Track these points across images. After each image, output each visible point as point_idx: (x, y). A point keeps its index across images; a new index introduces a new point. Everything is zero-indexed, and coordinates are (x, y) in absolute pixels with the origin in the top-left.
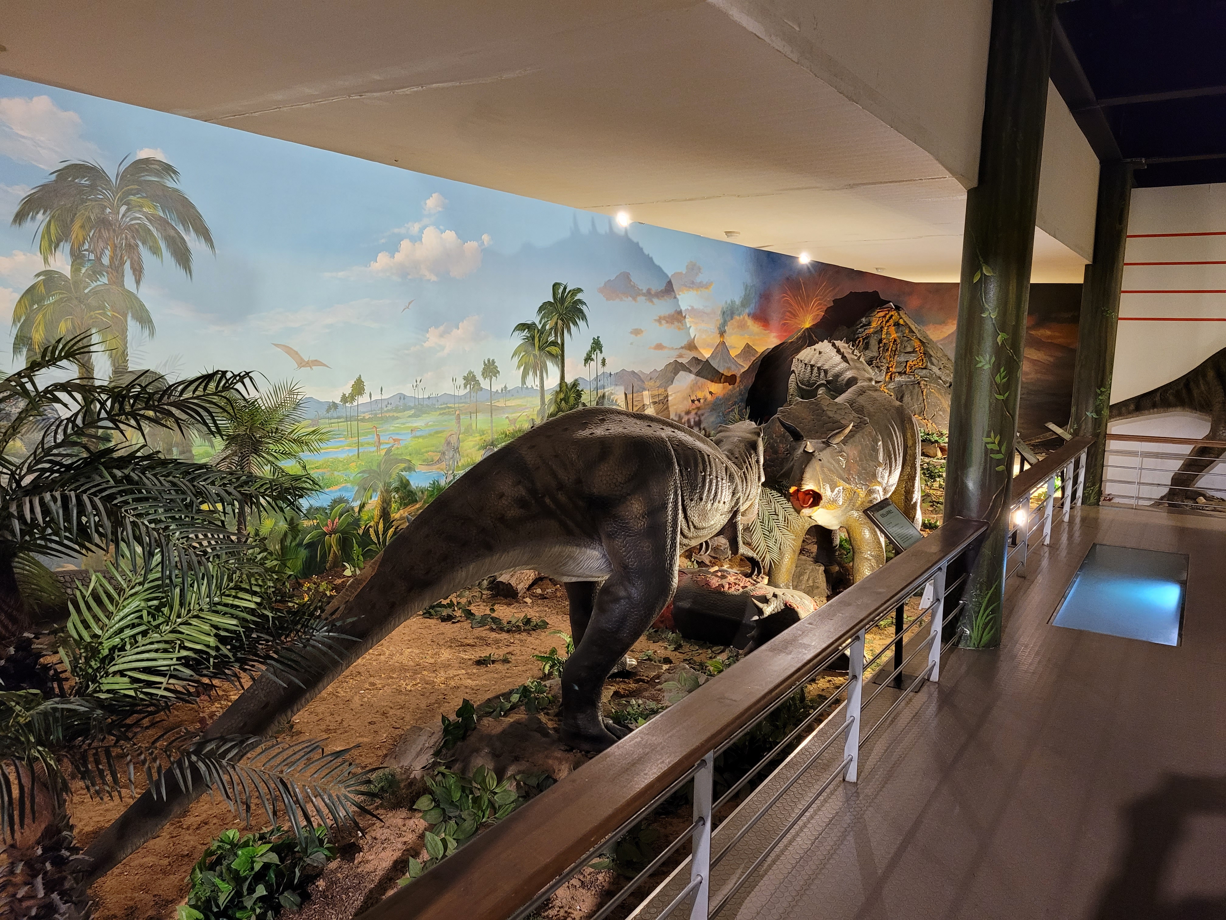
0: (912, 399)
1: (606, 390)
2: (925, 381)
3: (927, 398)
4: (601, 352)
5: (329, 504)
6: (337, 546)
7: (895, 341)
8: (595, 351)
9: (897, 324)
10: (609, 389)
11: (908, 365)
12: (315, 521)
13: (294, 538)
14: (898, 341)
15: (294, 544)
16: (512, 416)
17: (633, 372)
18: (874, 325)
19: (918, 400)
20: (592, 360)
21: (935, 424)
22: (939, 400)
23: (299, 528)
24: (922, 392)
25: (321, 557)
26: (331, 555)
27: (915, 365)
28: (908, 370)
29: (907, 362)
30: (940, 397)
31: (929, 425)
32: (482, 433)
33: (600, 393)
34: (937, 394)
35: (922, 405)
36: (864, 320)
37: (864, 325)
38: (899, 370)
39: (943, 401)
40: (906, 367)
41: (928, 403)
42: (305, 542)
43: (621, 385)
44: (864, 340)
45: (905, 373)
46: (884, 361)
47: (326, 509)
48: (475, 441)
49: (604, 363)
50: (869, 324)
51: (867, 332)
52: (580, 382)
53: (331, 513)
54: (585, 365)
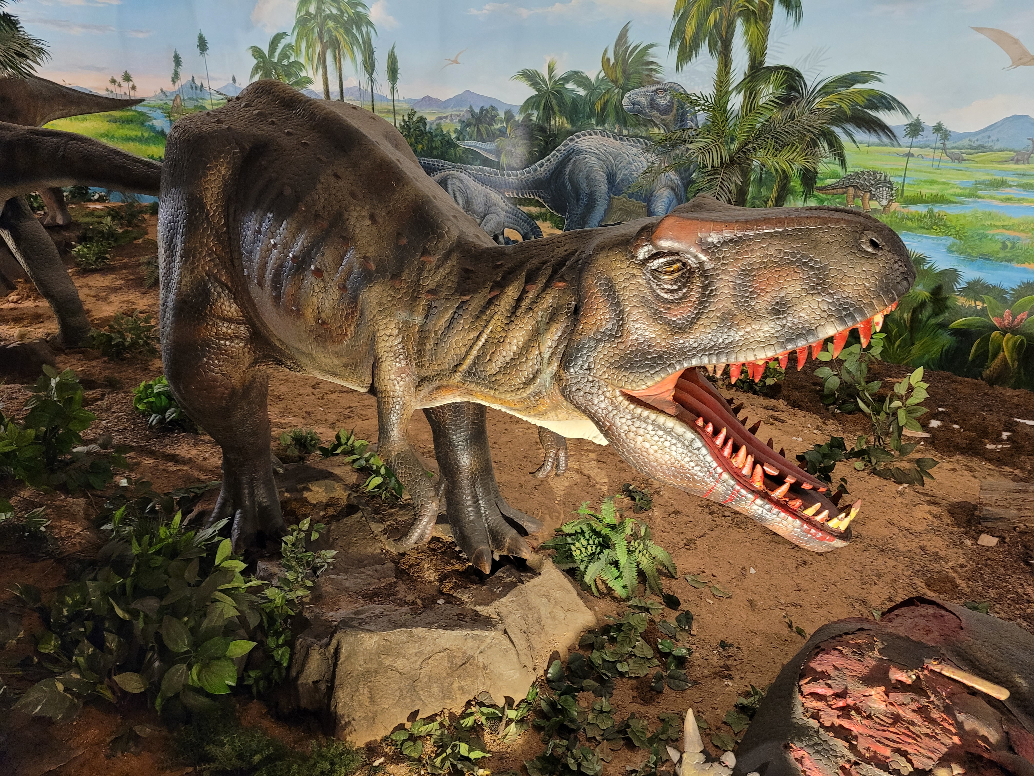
5: (1016, 287)
6: (1012, 353)
12: (979, 304)
13: (936, 314)
15: (933, 321)
23: (949, 303)
25: (977, 357)
26: (998, 360)
42: (953, 325)
47: (1007, 293)
53: (1014, 302)
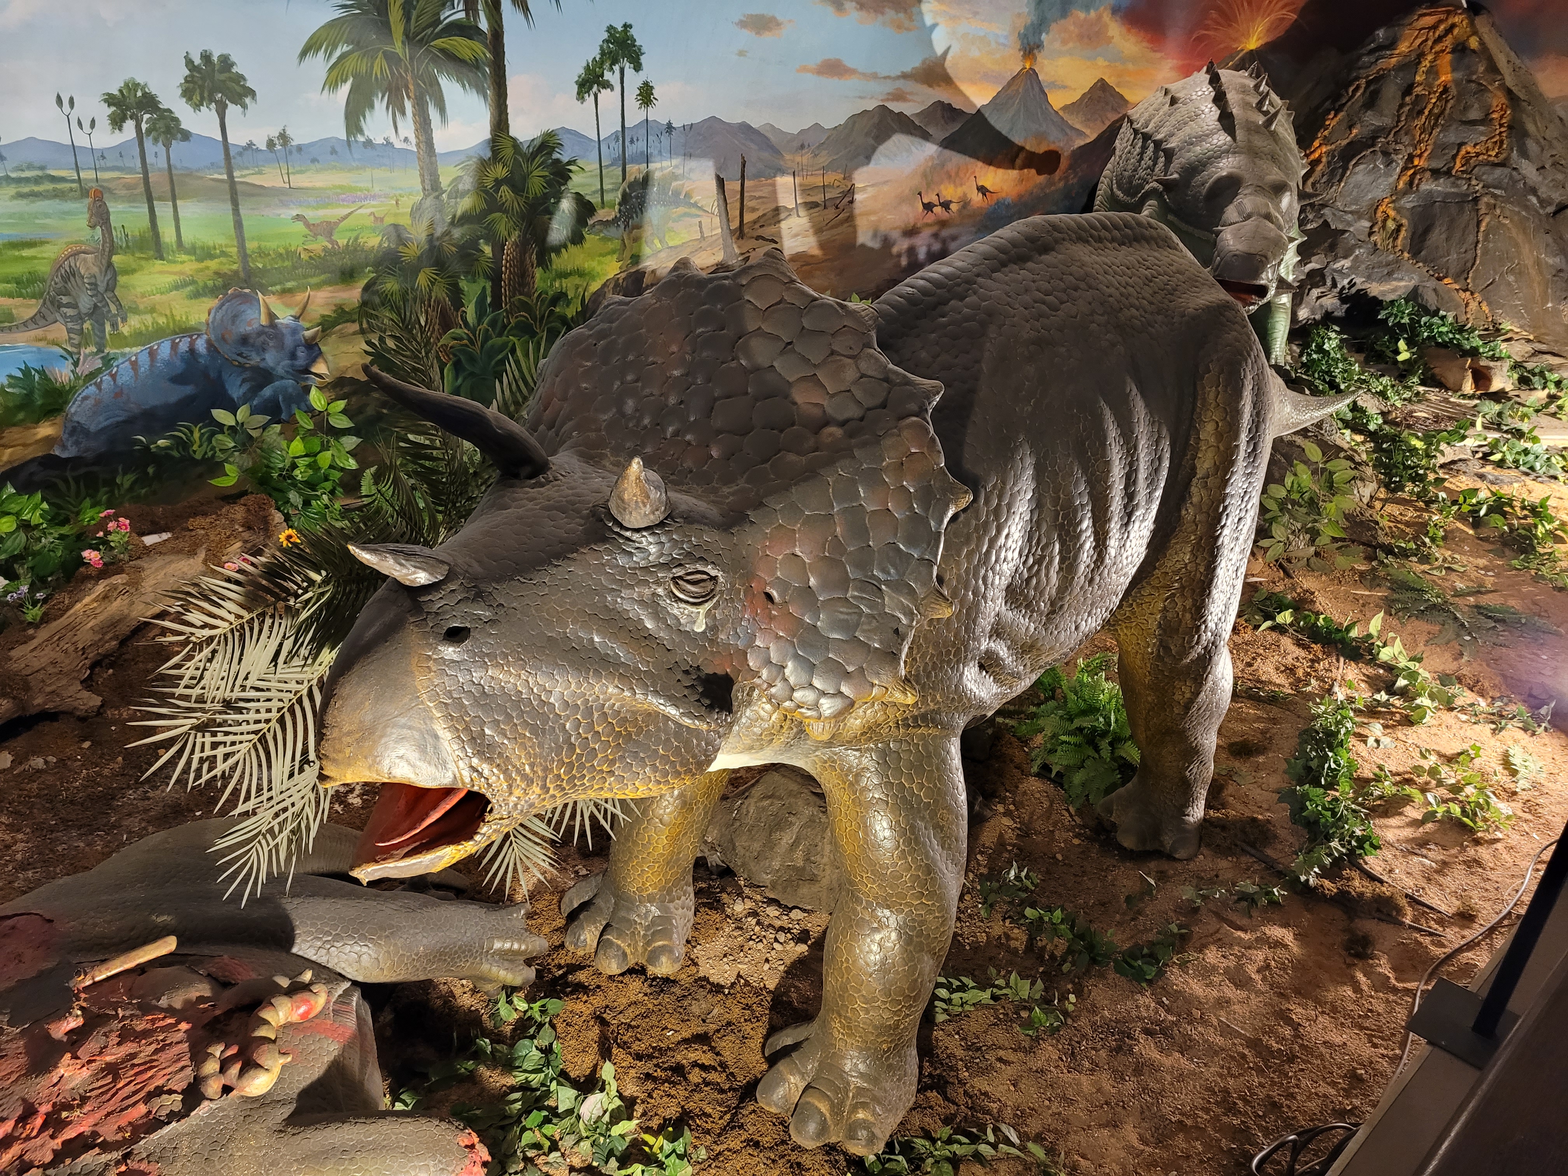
0: (1448, 239)
1: (652, 166)
2: (1495, 196)
3: (1486, 238)
4: (638, 67)
7: (1446, 90)
8: (613, 63)
9: (1461, 50)
10: (666, 163)
11: (1463, 152)
14: (1453, 91)
16: (314, 215)
17: (745, 128)
18: (1403, 47)
19: (1462, 241)
20: (607, 85)
21: (1489, 304)
22: (1517, 245)
24: (1479, 223)
27: (1478, 155)
28: (1458, 165)
29: (1460, 145)
30: (1520, 238)
31: (1473, 305)
32: (205, 253)
33: (635, 171)
34: (1514, 233)
35: (1470, 255)
36: (1381, 33)
37: (1381, 48)
38: (1435, 164)
39: (1525, 249)
40: (1454, 157)
41: (1486, 252)
43: (703, 155)
44: (1369, 83)
45: (1448, 173)
46: (1406, 139)
48: (181, 273)
49: (646, 95)
50: (1392, 45)
51: (1382, 64)
52: (566, 140)
54: (580, 97)
